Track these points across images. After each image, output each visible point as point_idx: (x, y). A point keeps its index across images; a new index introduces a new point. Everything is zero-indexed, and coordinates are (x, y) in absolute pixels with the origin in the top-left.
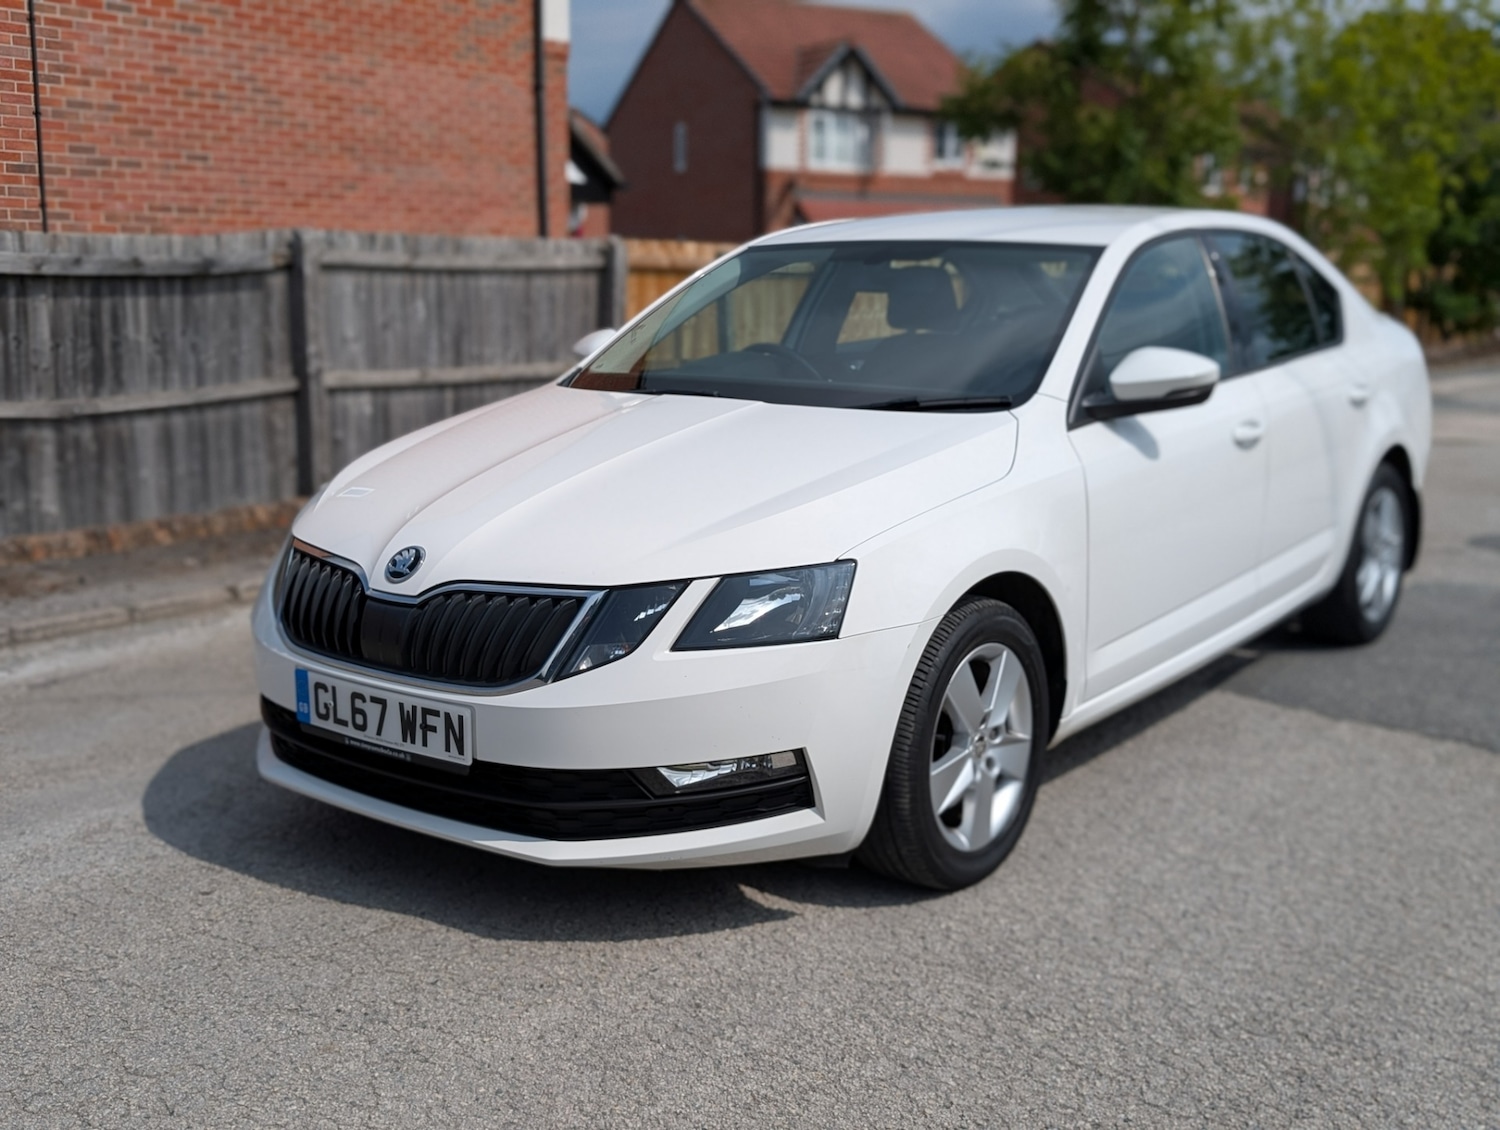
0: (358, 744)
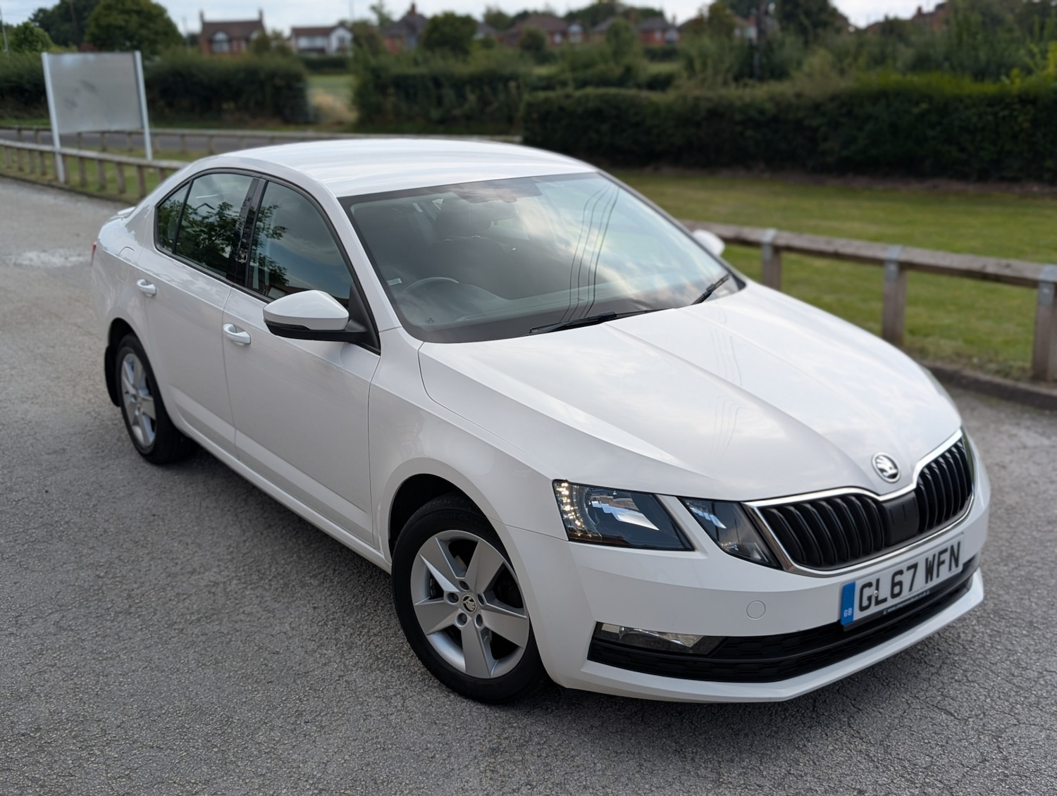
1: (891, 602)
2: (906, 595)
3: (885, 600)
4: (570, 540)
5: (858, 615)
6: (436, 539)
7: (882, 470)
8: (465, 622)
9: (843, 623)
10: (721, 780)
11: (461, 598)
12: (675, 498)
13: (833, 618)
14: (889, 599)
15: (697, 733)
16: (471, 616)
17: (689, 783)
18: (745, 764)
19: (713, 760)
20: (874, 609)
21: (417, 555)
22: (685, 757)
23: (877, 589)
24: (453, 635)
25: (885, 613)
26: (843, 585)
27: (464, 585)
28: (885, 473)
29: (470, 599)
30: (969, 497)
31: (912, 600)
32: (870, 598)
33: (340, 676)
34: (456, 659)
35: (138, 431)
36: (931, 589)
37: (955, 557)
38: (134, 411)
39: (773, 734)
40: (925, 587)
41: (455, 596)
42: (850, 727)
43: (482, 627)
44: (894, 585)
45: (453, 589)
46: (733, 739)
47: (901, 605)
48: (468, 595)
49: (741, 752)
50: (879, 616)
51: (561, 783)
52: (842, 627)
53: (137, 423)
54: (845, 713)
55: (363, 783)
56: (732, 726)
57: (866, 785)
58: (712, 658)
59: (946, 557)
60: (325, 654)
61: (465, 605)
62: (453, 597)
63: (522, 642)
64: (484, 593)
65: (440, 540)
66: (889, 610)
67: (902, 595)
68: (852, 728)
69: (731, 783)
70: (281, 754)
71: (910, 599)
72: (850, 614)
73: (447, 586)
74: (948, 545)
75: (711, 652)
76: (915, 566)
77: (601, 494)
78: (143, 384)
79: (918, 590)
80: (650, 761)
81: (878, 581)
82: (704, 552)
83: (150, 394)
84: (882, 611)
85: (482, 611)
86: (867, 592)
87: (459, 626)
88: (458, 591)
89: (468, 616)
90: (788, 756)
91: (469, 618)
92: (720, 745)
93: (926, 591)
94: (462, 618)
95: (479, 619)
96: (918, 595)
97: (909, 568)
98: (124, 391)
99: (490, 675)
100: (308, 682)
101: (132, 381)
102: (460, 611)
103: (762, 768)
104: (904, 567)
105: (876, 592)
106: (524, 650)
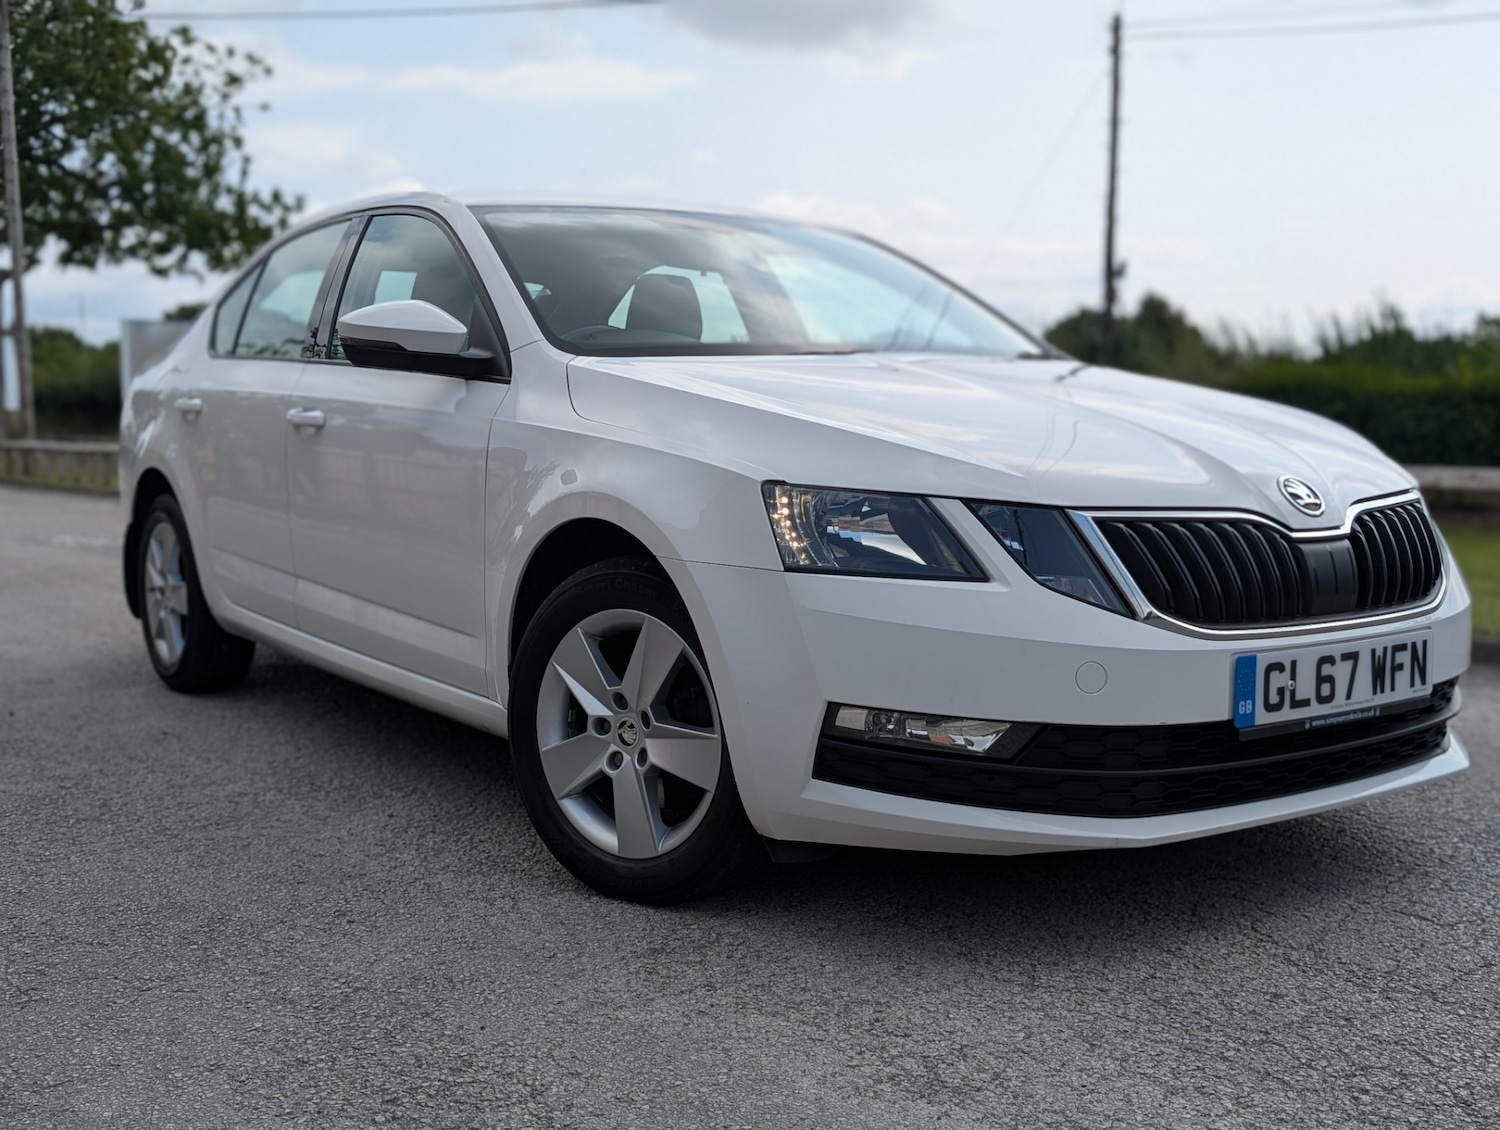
0: (1322, 722)
1: (1316, 710)
2: (1340, 704)
3: (1306, 703)
4: (788, 569)
5: (1263, 718)
6: (579, 630)
7: (1296, 496)
8: (619, 767)
9: (1237, 724)
10: (1036, 984)
11: (614, 725)
12: (959, 502)
13: (1222, 714)
14: (1314, 702)
15: (996, 936)
16: (630, 755)
17: (981, 987)
18: (1078, 967)
19: (1024, 963)
20: (1287, 714)
21: (549, 664)
22: (976, 960)
23: (1293, 677)
24: (599, 795)
25: (1307, 726)
26: (1237, 656)
27: (620, 701)
28: (1299, 501)
29: (628, 724)
30: (1438, 582)
31: (1352, 717)
32: (1281, 691)
33: (416, 879)
34: (603, 836)
35: (162, 647)
36: (1383, 707)
37: (1420, 666)
38: (158, 612)
39: (1124, 937)
40: (1373, 699)
41: (606, 725)
42: (1256, 931)
43: (647, 765)
44: (1321, 680)
45: (602, 711)
46: (1057, 941)
47: (1334, 720)
48: (625, 719)
49: (1070, 956)
50: (1297, 730)
51: (763, 985)
52: (1236, 731)
53: (161, 634)
54: (1247, 917)
55: (430, 981)
56: (1057, 929)
57: (1286, 988)
58: (1021, 763)
59: (1404, 658)
60: (398, 858)
61: (620, 736)
62: (602, 724)
63: (708, 780)
64: (651, 706)
65: (586, 634)
66: (1314, 724)
67: (1334, 703)
68: (1260, 932)
69: (1053, 987)
70: (301, 952)
71: (1347, 713)
72: (1248, 712)
73: (594, 707)
74: (1407, 639)
75: (1017, 754)
76: (1353, 657)
77: (842, 515)
78: (175, 566)
79: (1361, 703)
80: (915, 964)
81: (1294, 664)
82: (1005, 582)
83: (184, 578)
84: (1302, 722)
85: (647, 740)
86: (1279, 680)
87: (609, 771)
88: (611, 714)
89: (624, 754)
90: (1151, 958)
91: (627, 758)
92: (1035, 947)
93: (1375, 708)
94: (615, 760)
95: (643, 755)
96: (1362, 711)
97: (1345, 657)
98: (148, 586)
99: (656, 849)
100: (362, 883)
101: (159, 564)
102: (613, 748)
103: (1106, 971)
104: (1336, 651)
105: (1291, 682)
106: (712, 795)
